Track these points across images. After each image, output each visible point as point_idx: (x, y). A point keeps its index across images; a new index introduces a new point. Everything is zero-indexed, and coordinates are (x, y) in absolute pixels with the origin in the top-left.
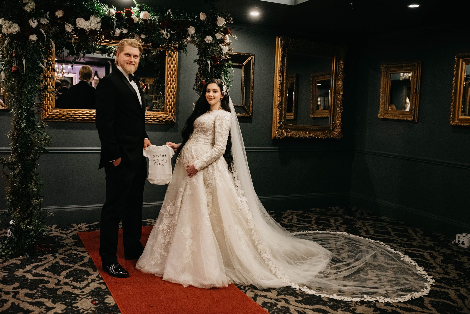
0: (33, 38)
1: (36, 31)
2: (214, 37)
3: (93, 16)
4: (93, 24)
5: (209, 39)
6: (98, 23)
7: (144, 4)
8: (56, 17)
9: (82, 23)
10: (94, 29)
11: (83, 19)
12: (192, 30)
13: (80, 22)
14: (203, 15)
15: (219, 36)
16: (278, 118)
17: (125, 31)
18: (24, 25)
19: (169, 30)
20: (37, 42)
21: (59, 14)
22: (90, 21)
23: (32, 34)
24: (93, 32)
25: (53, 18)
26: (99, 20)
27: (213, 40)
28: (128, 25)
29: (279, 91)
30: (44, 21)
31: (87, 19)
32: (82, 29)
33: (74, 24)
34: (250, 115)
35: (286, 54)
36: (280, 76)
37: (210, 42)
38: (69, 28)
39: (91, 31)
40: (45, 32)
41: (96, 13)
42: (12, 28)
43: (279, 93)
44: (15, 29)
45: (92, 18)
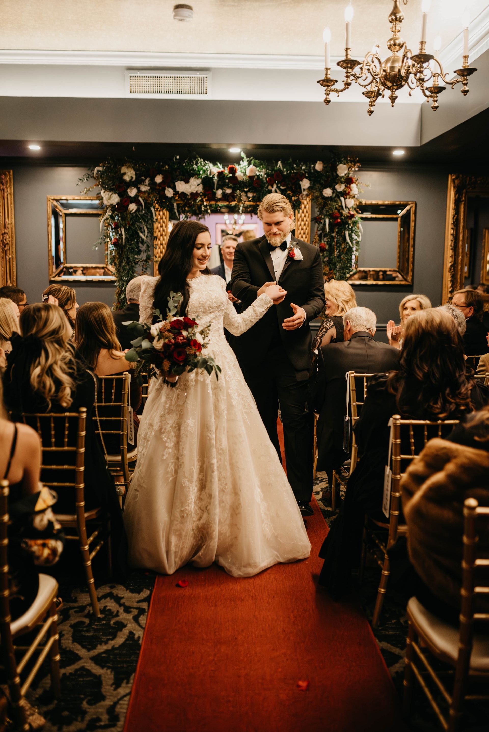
0: (133, 207)
1: (135, 200)
2: (334, 189)
3: (194, 178)
4: (193, 187)
5: (328, 192)
6: (198, 185)
7: (252, 158)
8: (156, 183)
9: (181, 187)
10: (195, 192)
11: (182, 182)
12: (305, 184)
13: (180, 185)
14: (319, 164)
15: (340, 188)
16: (450, 285)
17: (229, 191)
18: (123, 194)
19: (279, 185)
20: (138, 210)
21: (159, 179)
22: (190, 184)
23: (131, 203)
24: (194, 195)
25: (153, 184)
26: (199, 181)
27: (333, 193)
28: (230, 185)
29: (451, 249)
30: (144, 188)
31: (187, 181)
32: (183, 193)
33: (174, 188)
34: (409, 282)
35: (463, 198)
36: (452, 228)
37: (329, 196)
38: (169, 193)
39: (192, 194)
40: (143, 200)
41: (196, 174)
42: (111, 199)
43: (451, 251)
44: (115, 199)
45: (192, 180)
